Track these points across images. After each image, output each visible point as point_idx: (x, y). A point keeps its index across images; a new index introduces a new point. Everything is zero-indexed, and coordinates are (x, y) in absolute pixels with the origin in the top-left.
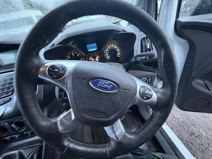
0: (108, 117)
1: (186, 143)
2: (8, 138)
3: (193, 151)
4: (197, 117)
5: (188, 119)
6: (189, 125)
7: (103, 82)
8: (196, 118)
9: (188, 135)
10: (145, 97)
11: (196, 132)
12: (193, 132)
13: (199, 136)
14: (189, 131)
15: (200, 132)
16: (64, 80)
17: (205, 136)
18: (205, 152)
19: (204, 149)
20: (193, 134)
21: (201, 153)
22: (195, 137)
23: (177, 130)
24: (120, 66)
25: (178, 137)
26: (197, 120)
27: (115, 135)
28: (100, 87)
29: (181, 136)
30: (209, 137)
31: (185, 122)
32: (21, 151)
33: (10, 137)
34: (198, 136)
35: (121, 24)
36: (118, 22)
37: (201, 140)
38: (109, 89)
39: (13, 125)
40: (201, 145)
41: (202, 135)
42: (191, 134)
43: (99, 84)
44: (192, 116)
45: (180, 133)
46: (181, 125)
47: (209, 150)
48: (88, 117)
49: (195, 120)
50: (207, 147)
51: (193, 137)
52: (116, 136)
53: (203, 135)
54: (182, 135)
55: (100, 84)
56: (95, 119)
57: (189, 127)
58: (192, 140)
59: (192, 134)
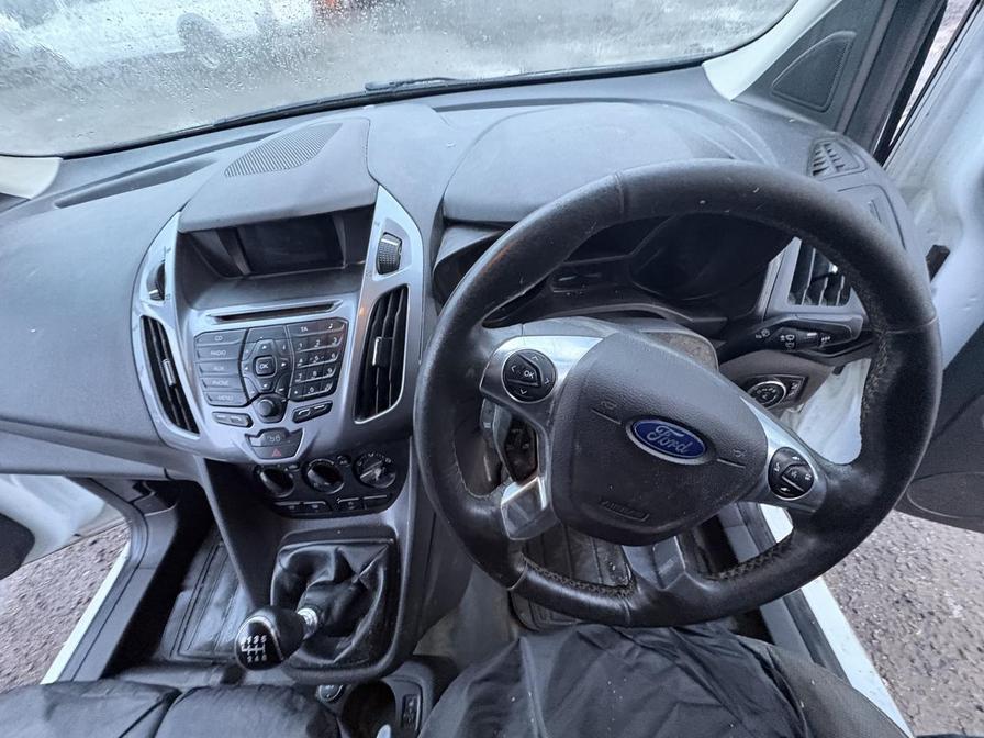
0: (652, 525)
1: (865, 628)
2: (292, 505)
3: (882, 660)
4: (953, 543)
5: (906, 544)
6: (903, 567)
7: (665, 430)
8: (947, 544)
9: (884, 601)
10: (785, 489)
11: (921, 599)
12: (907, 595)
13: (932, 613)
14: (892, 590)
15: (941, 601)
16: (548, 406)
17: (958, 621)
18: (934, 675)
19: (935, 662)
20: (909, 601)
21: (914, 674)
22: (912, 615)
23: (839, 573)
24: (702, 346)
25: (839, 601)
26: (948, 556)
27: (657, 572)
28: (654, 443)
29: (851, 598)
30: (973, 628)
31: (890, 552)
32: (341, 549)
33: (297, 503)
34: (926, 615)
35: (708, 75)
36: (698, 63)
37: (932, 630)
38: (680, 453)
39: (310, 473)
40: (928, 649)
41: (945, 613)
42: (897, 602)
43: (652, 436)
44: (929, 535)
45: (850, 589)
46: (866, 559)
47: (955, 672)
48: (593, 515)
49: (937, 555)
50: (950, 660)
51: (903, 612)
52: (658, 577)
53: (951, 614)
54: (855, 598)
55: (657, 435)
56: (613, 523)
57: (897, 575)
58: (895, 623)
59: (902, 601)
